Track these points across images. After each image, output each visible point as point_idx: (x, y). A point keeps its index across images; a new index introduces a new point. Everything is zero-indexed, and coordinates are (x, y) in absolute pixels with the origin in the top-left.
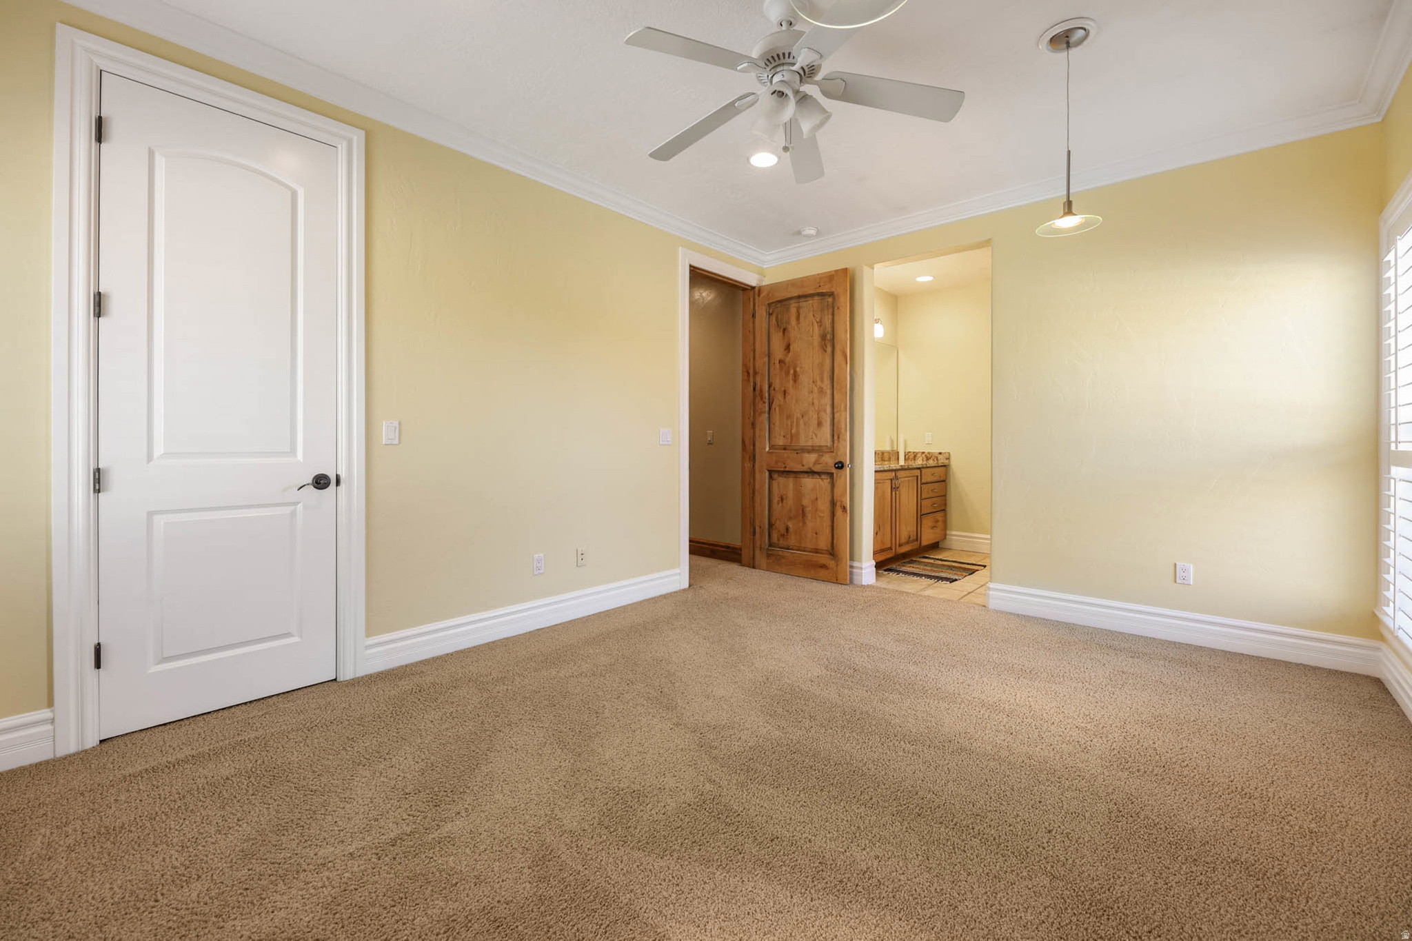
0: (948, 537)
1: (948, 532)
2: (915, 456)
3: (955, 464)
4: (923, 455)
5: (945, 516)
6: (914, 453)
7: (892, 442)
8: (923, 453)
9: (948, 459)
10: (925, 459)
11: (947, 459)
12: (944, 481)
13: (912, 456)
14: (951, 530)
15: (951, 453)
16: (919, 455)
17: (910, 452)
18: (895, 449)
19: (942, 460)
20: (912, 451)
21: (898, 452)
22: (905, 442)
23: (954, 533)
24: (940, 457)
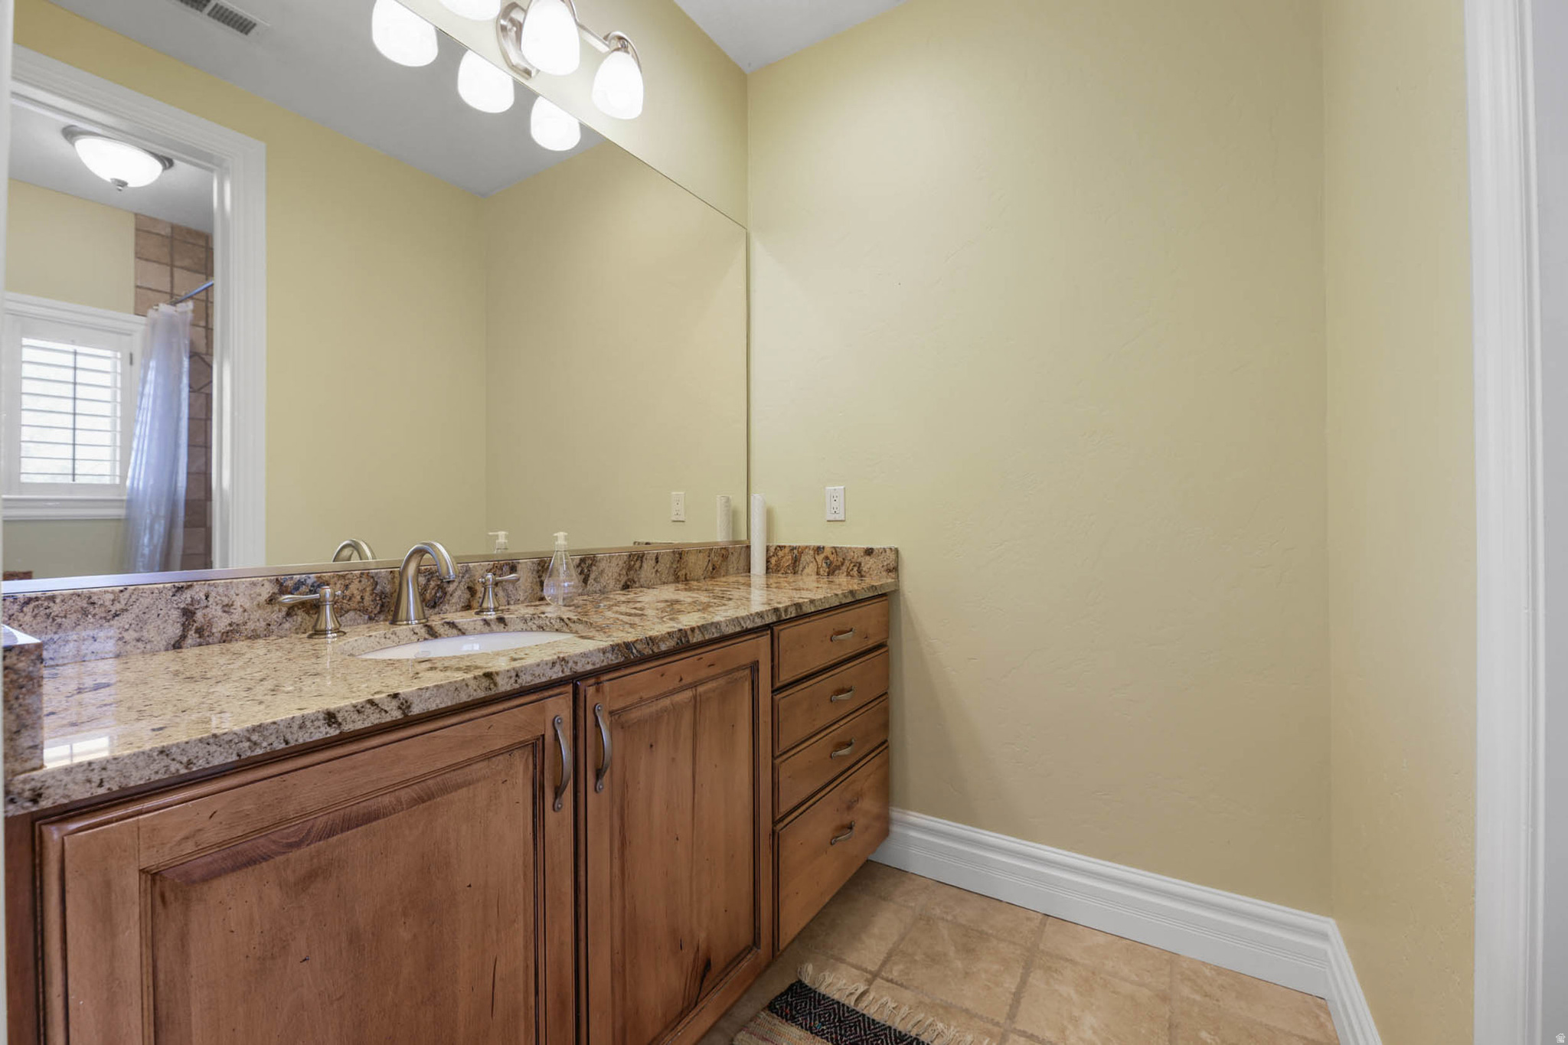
0: (895, 829)
1: (896, 813)
2: (796, 561)
3: (914, 588)
4: (820, 558)
5: (887, 764)
6: (793, 549)
7: (732, 516)
8: (819, 550)
9: (894, 569)
10: (824, 570)
11: (889, 571)
12: (881, 646)
13: (787, 561)
14: (906, 806)
15: (903, 553)
16: (805, 558)
17: (781, 548)
18: (744, 537)
19: (878, 579)
20: (787, 544)
21: (748, 547)
22: (769, 517)
23: (915, 817)
24: (868, 563)
